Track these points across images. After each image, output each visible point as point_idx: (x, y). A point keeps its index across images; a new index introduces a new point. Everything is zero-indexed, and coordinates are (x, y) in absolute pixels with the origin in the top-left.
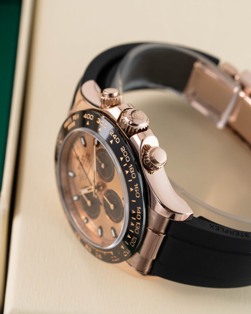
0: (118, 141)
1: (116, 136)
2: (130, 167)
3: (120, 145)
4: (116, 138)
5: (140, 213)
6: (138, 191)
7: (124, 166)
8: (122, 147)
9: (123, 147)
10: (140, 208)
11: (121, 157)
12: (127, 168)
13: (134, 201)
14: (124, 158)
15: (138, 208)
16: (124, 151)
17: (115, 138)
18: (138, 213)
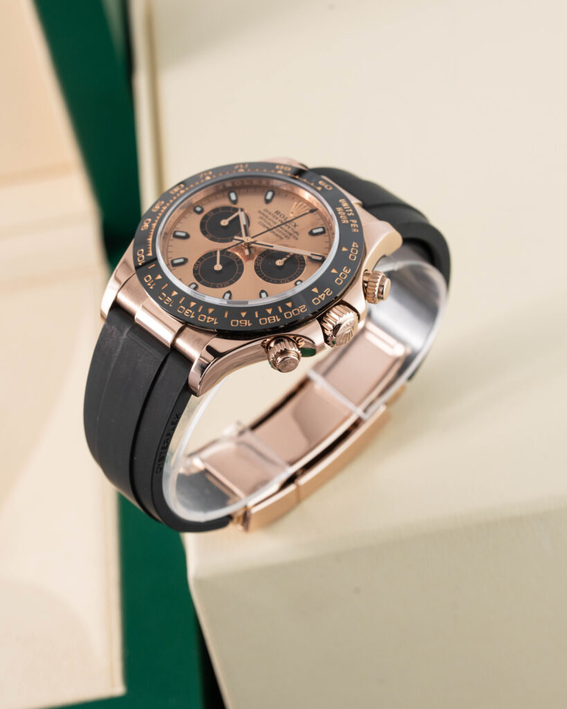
0: (316, 301)
1: (323, 299)
2: (277, 317)
3: (309, 305)
4: (320, 299)
5: (208, 321)
6: (241, 324)
7: (279, 308)
8: (306, 307)
9: (306, 310)
10: (215, 323)
11: (292, 305)
12: (275, 312)
13: (226, 315)
14: (290, 309)
15: (216, 318)
16: (300, 309)
17: (320, 297)
18: (209, 318)
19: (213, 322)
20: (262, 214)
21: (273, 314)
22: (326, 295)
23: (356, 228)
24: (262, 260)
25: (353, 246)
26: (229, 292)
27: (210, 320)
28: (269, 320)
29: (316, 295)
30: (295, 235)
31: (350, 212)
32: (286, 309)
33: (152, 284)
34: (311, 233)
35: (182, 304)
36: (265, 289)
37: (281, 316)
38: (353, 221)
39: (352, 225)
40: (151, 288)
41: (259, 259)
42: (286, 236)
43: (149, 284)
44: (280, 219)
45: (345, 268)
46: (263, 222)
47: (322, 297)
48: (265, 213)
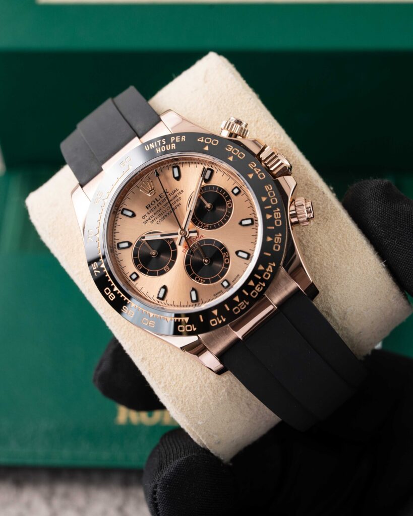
0: (262, 176)
1: (260, 171)
2: (274, 211)
3: (265, 182)
4: (259, 173)
5: (272, 272)
6: (280, 242)
7: (266, 208)
8: (267, 185)
9: (271, 186)
10: (274, 265)
11: (264, 196)
12: (271, 212)
13: (269, 254)
14: (269, 199)
15: (270, 264)
16: (269, 191)
17: (257, 173)
18: (268, 270)
19: (273, 266)
20: (147, 220)
21: (272, 214)
22: (256, 167)
23: (181, 138)
24: (201, 223)
25: (202, 141)
26: (237, 253)
27: (270, 269)
28: (278, 217)
29: (255, 175)
30: (177, 193)
31: (162, 142)
32: (268, 202)
33: (220, 319)
34: (178, 179)
35: (249, 293)
36: (239, 221)
37: (274, 207)
38: (172, 140)
39: (177, 141)
40: (224, 320)
41: (200, 225)
42: (178, 200)
43: (220, 322)
44: (156, 205)
45: (226, 149)
46: (158, 220)
47: (257, 171)
48: (146, 218)
